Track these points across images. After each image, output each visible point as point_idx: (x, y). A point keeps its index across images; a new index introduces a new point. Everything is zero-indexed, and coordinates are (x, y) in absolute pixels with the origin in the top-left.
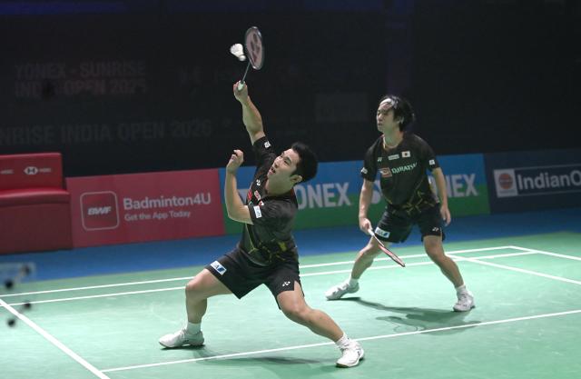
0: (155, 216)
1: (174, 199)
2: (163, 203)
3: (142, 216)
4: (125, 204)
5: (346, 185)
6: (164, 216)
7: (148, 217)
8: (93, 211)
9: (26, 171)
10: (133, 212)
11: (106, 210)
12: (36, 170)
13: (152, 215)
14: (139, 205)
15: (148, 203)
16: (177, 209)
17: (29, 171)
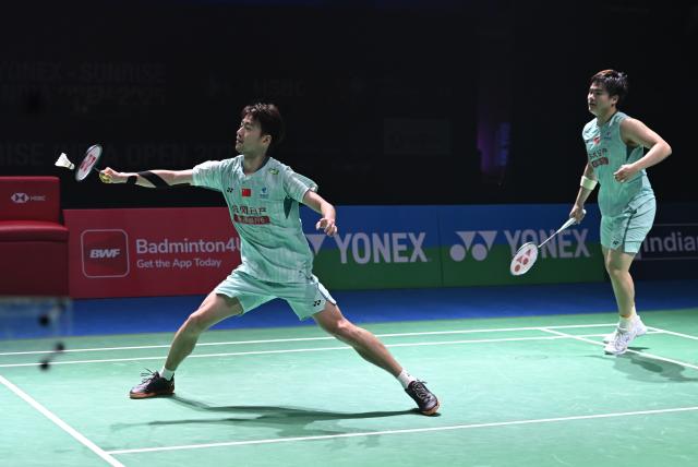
0: (176, 262)
1: (201, 243)
2: (187, 247)
3: (159, 263)
4: (138, 246)
5: (422, 235)
6: (187, 264)
7: (166, 264)
8: (97, 254)
9: (13, 198)
10: (148, 257)
11: (114, 253)
12: (27, 198)
13: (172, 261)
14: (155, 248)
15: (167, 247)
16: (205, 256)
17: (17, 198)
